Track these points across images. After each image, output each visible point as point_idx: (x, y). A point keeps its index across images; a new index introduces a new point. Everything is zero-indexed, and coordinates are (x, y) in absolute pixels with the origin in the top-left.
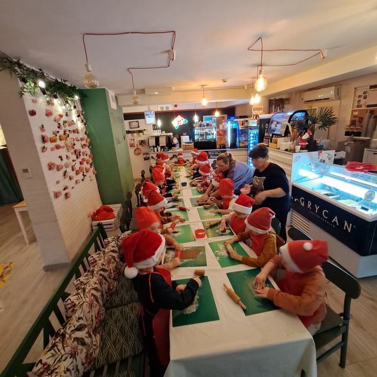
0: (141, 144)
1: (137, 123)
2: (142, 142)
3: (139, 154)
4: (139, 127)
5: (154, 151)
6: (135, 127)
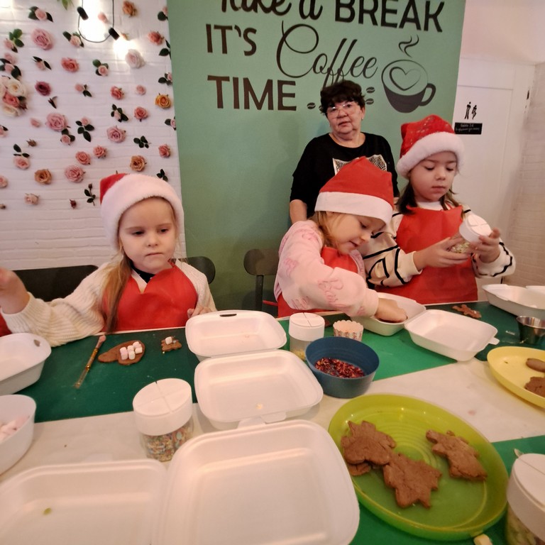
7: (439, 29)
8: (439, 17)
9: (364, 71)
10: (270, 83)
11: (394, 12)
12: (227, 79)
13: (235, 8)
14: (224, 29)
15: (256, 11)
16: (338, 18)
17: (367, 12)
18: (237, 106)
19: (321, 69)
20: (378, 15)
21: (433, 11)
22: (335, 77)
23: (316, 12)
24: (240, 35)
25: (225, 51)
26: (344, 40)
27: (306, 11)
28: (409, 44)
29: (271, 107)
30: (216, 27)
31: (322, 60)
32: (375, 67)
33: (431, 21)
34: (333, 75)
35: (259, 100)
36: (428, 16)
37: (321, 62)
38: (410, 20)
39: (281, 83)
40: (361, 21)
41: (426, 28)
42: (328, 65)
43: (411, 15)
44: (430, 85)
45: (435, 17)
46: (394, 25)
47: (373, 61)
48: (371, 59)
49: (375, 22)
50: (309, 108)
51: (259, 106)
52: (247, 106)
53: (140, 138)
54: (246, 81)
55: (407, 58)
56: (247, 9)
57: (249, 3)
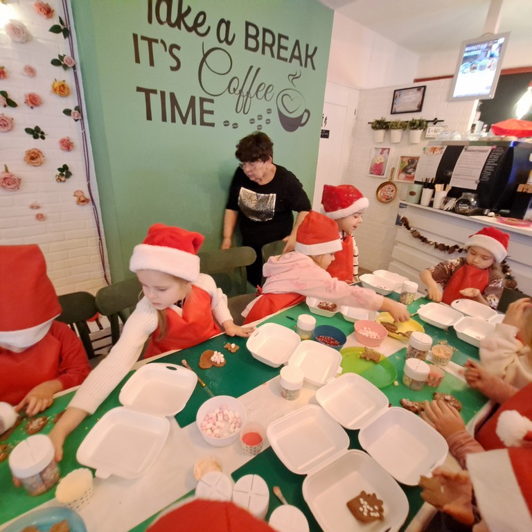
0: (405, 170)
1: (419, 94)
2: (410, 165)
3: (388, 200)
4: (420, 109)
5: (419, 203)
6: (406, 110)
7: (314, 68)
8: (314, 58)
9: (265, 95)
10: (193, 98)
11: (286, 48)
12: (155, 92)
13: (161, 22)
14: (151, 41)
15: (180, 28)
17: (268, 45)
18: (164, 119)
19: (235, 90)
20: (275, 48)
21: (310, 53)
22: (245, 98)
23: (230, 39)
24: (166, 50)
25: (152, 64)
26: (251, 67)
27: (222, 37)
28: (294, 77)
29: (194, 122)
30: (143, 38)
31: (235, 81)
32: (272, 93)
33: (309, 60)
34: (243, 96)
35: (184, 115)
36: (307, 56)
37: (234, 84)
38: (296, 58)
39: (202, 100)
40: (263, 52)
41: (306, 66)
42: (240, 88)
43: (296, 53)
44: (307, 111)
45: (311, 57)
46: (285, 60)
47: (271, 88)
48: (270, 86)
49: (273, 56)
50: (225, 125)
51: (184, 120)
52: (173, 120)
53: (33, 128)
54: (172, 96)
55: (293, 88)
56: (172, 25)
57: (173, 19)
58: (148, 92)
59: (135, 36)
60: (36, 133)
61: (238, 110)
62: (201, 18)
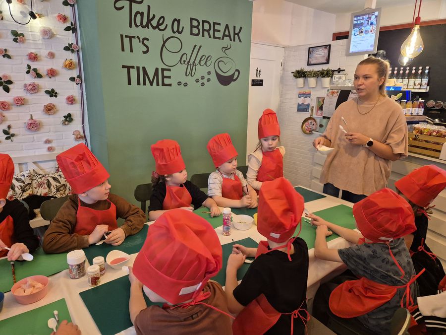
0: (321, 108)
1: (326, 51)
4: (328, 62)
6: (318, 62)
7: (240, 41)
8: (240, 34)
9: (206, 63)
10: (157, 70)
11: (219, 31)
12: (133, 67)
13: (137, 26)
14: (131, 38)
15: (148, 28)
16: (192, 34)
17: (206, 30)
18: (139, 83)
19: (184, 61)
20: (211, 32)
21: (237, 31)
22: (192, 66)
23: (180, 30)
24: (140, 42)
25: (131, 51)
26: (195, 46)
27: (175, 30)
28: (227, 49)
29: (158, 84)
30: (126, 36)
31: (185, 56)
32: (211, 61)
33: (236, 36)
34: (191, 65)
35: (151, 80)
36: (235, 34)
37: (184, 58)
38: (227, 36)
39: (163, 70)
40: (203, 36)
41: (234, 40)
42: (188, 60)
43: (227, 33)
44: (237, 70)
45: (238, 34)
46: (219, 38)
48: (209, 56)
49: (210, 37)
50: (178, 85)
51: (151, 84)
52: (145, 84)
53: (50, 90)
54: (144, 68)
55: (227, 56)
56: (144, 27)
57: (144, 24)
58: (129, 68)
59: (122, 36)
60: (52, 93)
61: (187, 75)
62: (162, 20)
